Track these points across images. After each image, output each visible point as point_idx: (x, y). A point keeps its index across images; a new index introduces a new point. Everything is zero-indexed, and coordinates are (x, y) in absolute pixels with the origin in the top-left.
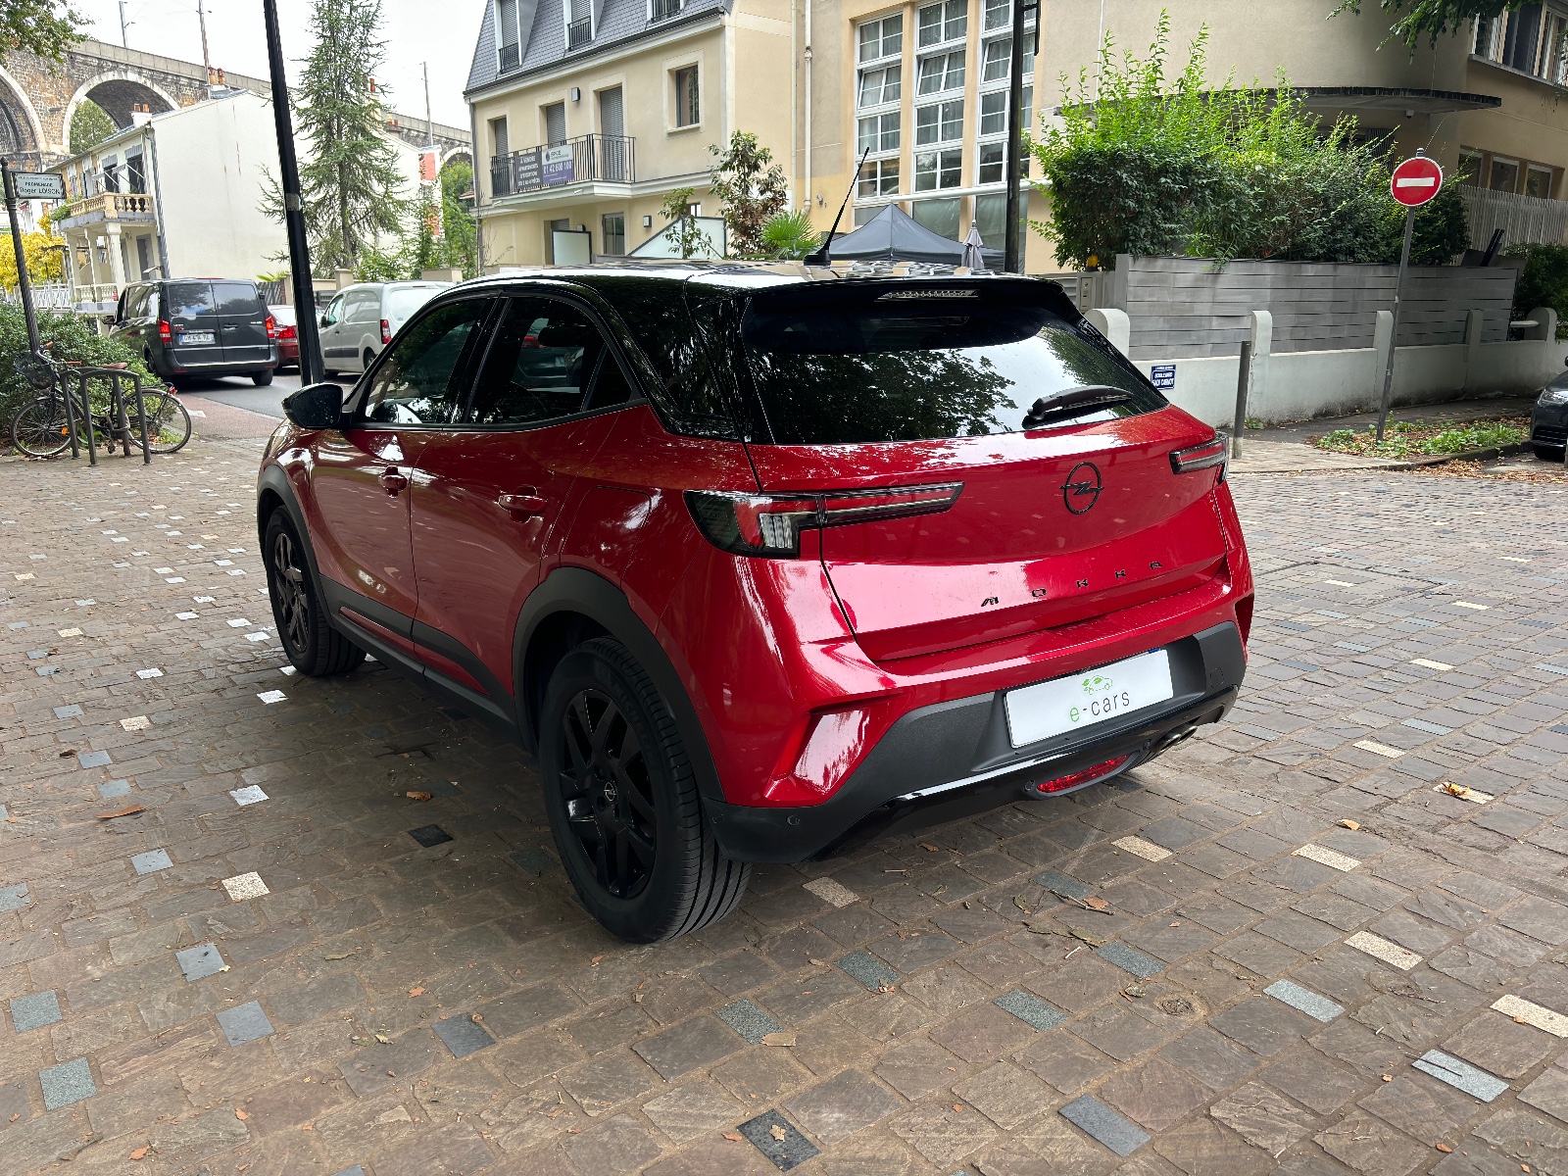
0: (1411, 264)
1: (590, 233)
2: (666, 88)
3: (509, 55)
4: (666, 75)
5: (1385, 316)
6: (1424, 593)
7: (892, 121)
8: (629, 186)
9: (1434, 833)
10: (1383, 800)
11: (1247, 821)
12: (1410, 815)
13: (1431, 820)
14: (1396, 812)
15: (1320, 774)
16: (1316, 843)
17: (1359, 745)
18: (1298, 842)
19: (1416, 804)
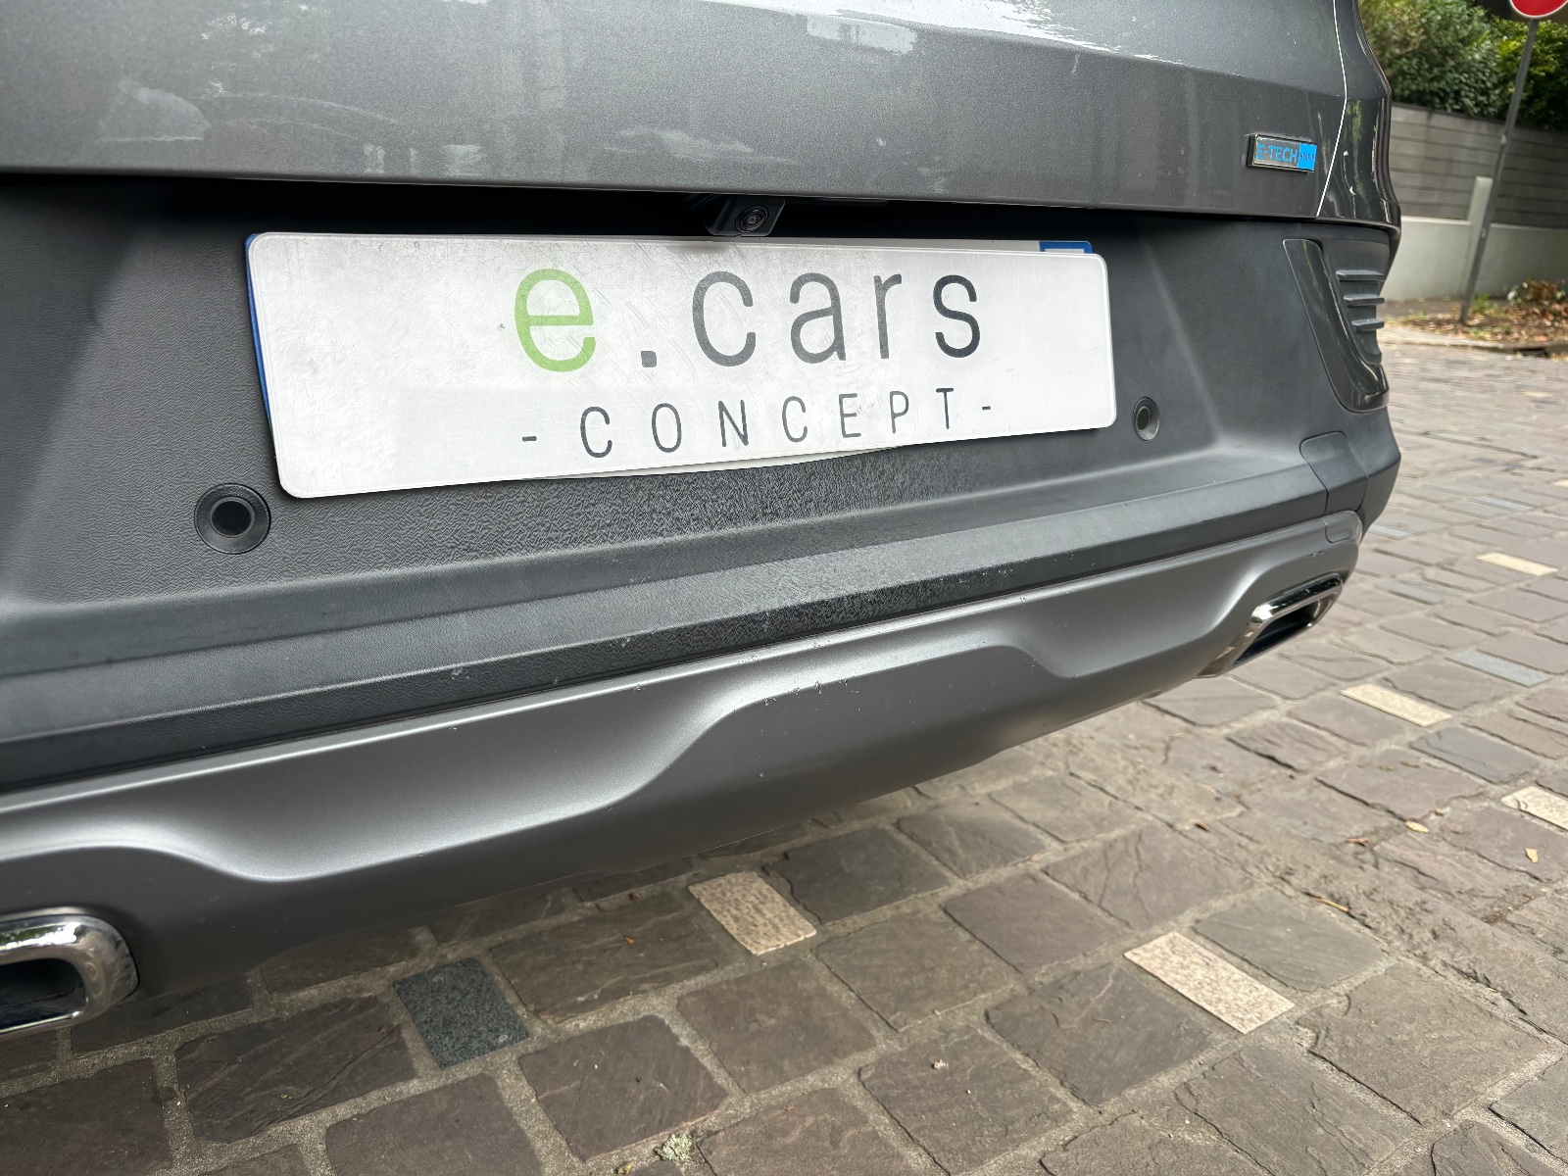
0: (1519, 123)
5: (1484, 183)
6: (1509, 468)
9: (1491, 920)
10: (1385, 821)
11: (1052, 852)
12: (1442, 863)
13: (1490, 880)
14: (1411, 856)
15: (1262, 747)
16: (1195, 931)
17: (1352, 692)
18: (1148, 921)
19: (1457, 837)
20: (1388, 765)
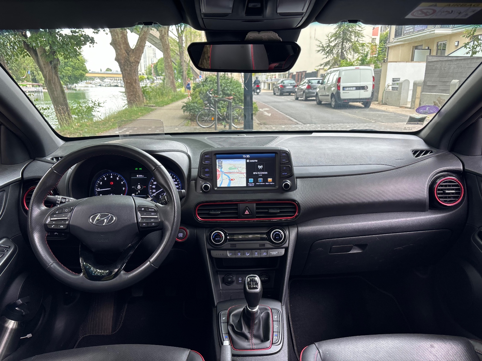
1: (430, 50)
8: (451, 29)
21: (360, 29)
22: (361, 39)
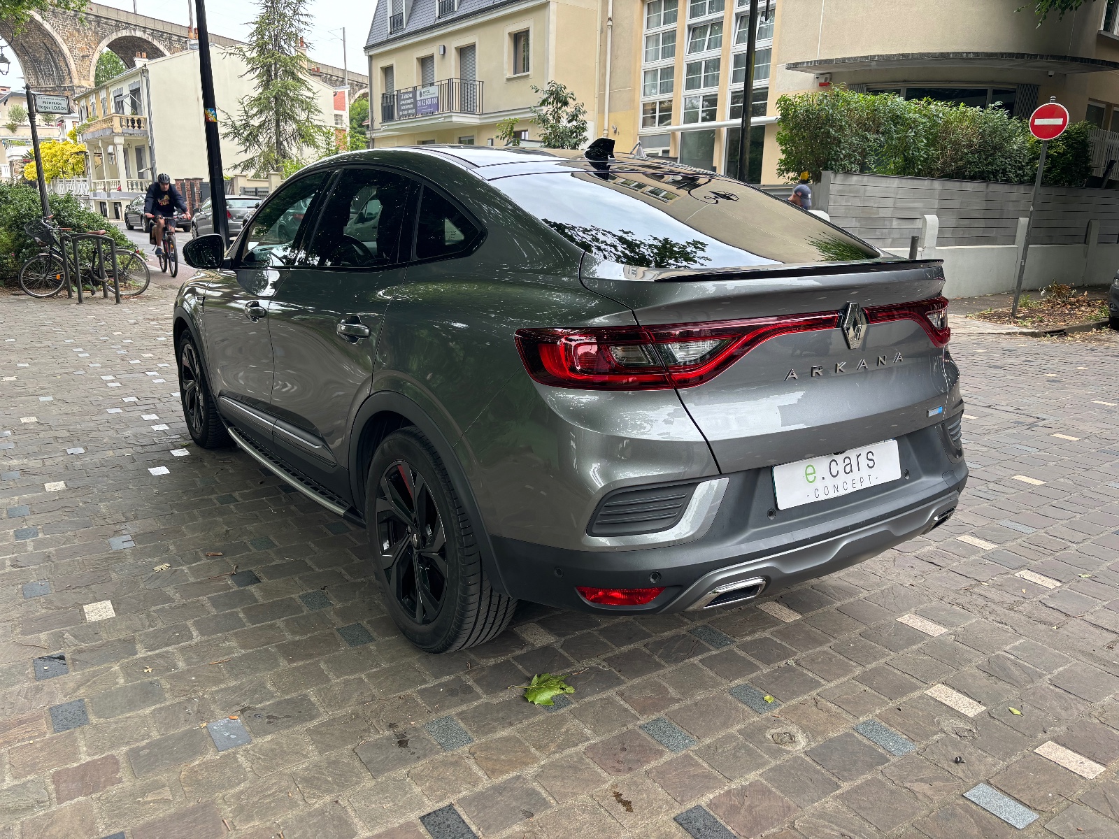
0: (1043, 184)
2: (507, 45)
3: (396, 21)
4: (507, 37)
5: (1023, 221)
6: (1031, 426)
7: (668, 72)
8: (478, 116)
9: (1011, 609)
10: (974, 582)
11: (864, 594)
12: (994, 594)
13: (1009, 599)
14: (982, 592)
15: (928, 559)
16: (916, 613)
17: (962, 538)
18: (902, 612)
19: (1000, 587)
20: (974, 564)
21: (310, 95)
22: (314, 117)
